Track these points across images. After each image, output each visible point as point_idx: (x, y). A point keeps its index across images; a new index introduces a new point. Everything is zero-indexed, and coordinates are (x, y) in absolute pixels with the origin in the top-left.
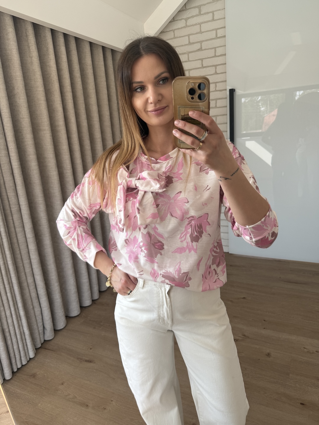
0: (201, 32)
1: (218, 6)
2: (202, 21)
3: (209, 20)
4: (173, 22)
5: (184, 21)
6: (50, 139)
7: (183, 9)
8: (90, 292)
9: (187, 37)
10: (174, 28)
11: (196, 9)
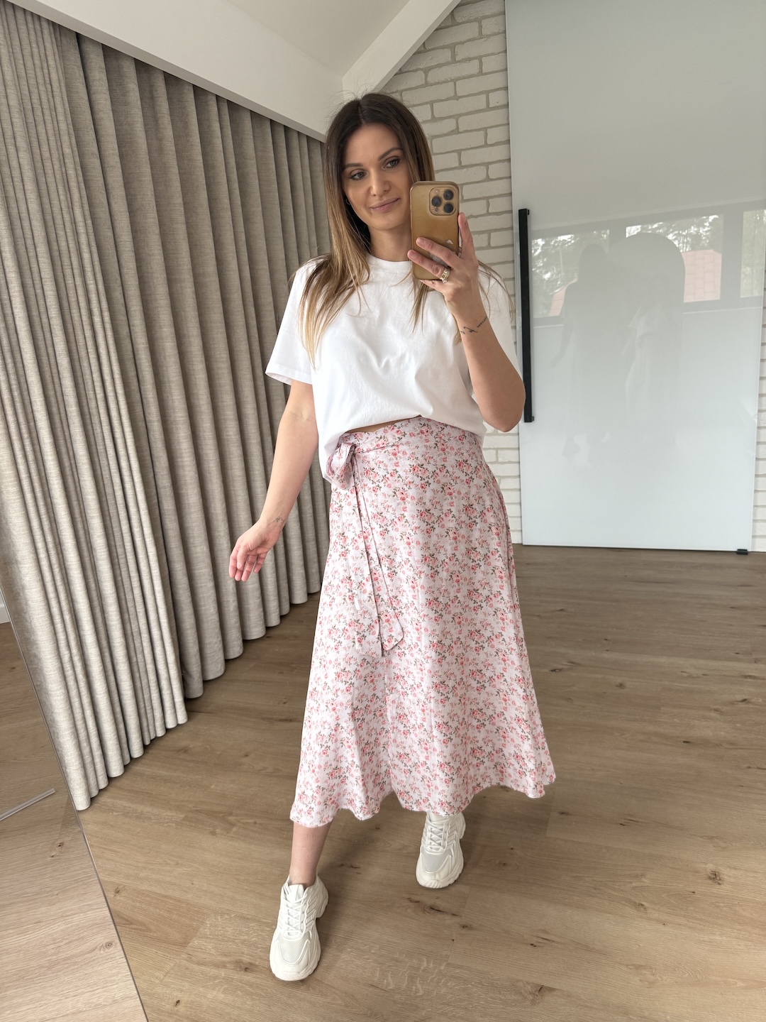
0: (456, 97)
1: (493, 45)
2: (458, 75)
3: (472, 73)
4: (401, 75)
5: (422, 72)
7: (423, 49)
9: (429, 106)
10: (403, 87)
11: (446, 50)
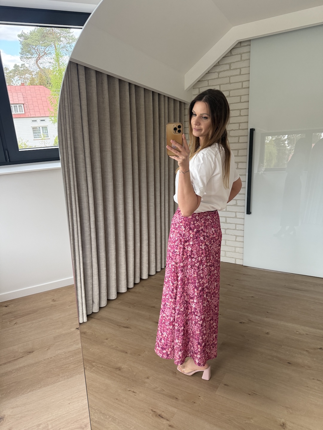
0: (230, 83)
1: (245, 64)
2: (231, 75)
3: (237, 74)
4: (209, 74)
5: (217, 74)
7: (218, 64)
8: (126, 281)
9: (219, 86)
10: (209, 79)
11: (227, 65)
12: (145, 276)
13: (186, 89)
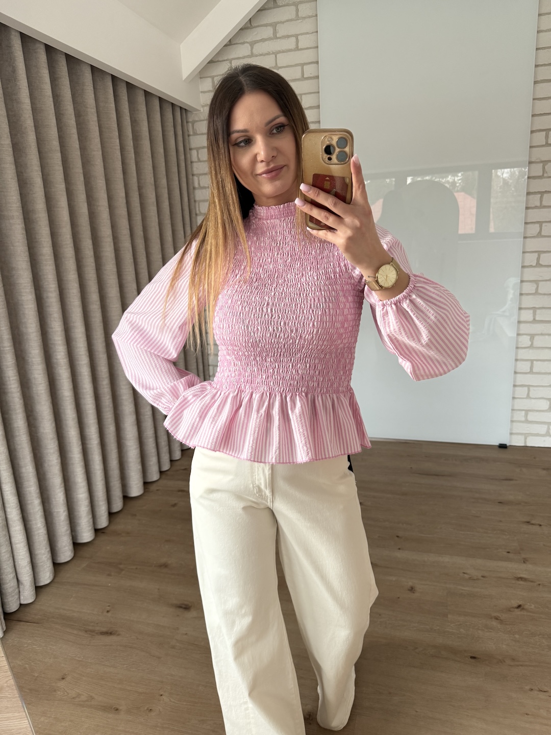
1: (307, 26)
2: (279, 49)
3: (290, 48)
4: (231, 46)
5: (248, 45)
6: (23, 234)
7: (248, 25)
10: (231, 57)
11: (269, 28)
12: (136, 489)
13: (185, 78)
